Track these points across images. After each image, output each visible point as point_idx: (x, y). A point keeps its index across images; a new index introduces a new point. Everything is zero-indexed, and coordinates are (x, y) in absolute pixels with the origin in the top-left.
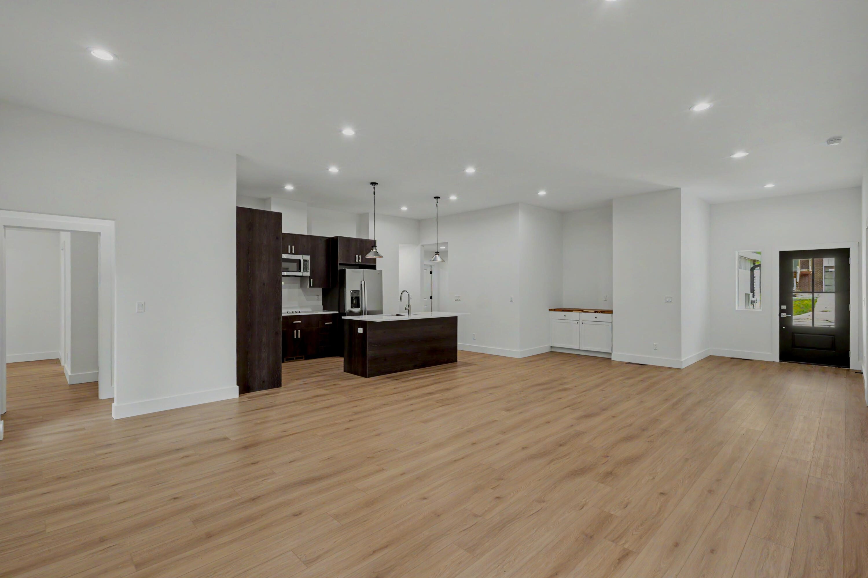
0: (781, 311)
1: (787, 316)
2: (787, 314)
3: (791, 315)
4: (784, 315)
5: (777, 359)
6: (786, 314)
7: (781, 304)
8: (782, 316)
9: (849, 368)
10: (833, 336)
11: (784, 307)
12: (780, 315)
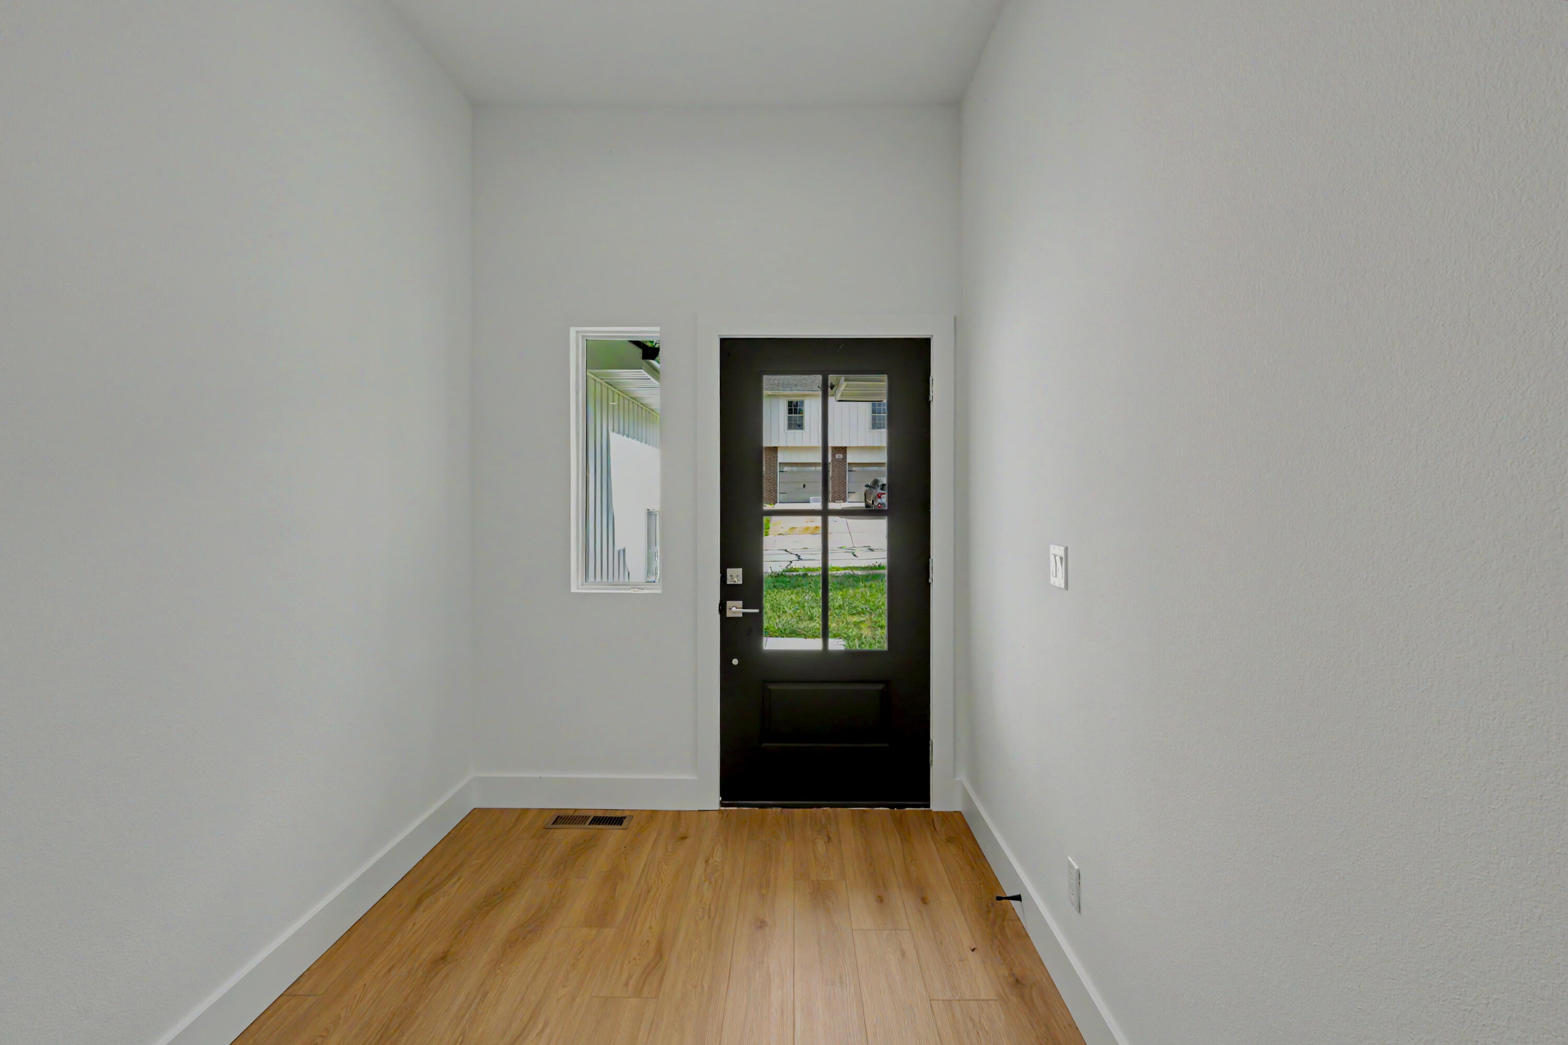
0: (728, 592)
1: (744, 613)
2: (744, 608)
3: (756, 611)
4: (736, 609)
5: (712, 800)
6: (740, 603)
7: (726, 563)
8: (729, 614)
9: (928, 806)
10: (880, 687)
11: (736, 576)
12: (722, 609)
